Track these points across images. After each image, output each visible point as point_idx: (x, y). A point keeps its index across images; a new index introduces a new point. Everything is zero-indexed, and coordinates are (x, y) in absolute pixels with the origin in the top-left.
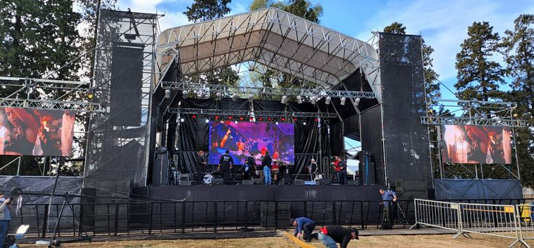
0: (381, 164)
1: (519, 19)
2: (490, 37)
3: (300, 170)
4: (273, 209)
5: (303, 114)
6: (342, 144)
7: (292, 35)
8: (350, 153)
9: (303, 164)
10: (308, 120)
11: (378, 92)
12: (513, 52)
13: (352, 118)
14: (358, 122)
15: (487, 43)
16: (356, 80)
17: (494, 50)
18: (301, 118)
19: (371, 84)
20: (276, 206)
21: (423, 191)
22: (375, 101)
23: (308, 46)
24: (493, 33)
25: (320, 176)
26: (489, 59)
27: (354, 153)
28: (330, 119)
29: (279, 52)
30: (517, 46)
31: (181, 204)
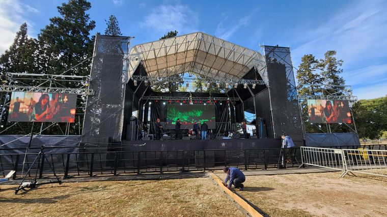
0: (271, 125)
1: (327, 53)
2: (314, 62)
3: (219, 131)
4: (202, 156)
5: (219, 99)
6: (243, 116)
7: (212, 51)
8: (248, 120)
9: (221, 128)
10: (223, 102)
11: (266, 80)
12: (326, 70)
13: (249, 100)
14: (253, 102)
15: (312, 65)
16: (253, 74)
17: (316, 68)
18: (219, 101)
19: (261, 76)
20: (205, 154)
21: (300, 141)
22: (264, 86)
23: (222, 58)
24: (315, 60)
25: (232, 134)
26: (314, 73)
27: (250, 121)
28: (236, 101)
29: (205, 64)
30: (327, 66)
31: (137, 153)
